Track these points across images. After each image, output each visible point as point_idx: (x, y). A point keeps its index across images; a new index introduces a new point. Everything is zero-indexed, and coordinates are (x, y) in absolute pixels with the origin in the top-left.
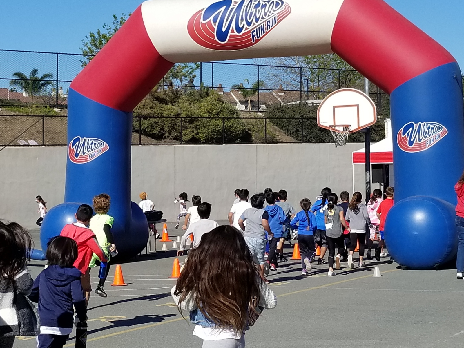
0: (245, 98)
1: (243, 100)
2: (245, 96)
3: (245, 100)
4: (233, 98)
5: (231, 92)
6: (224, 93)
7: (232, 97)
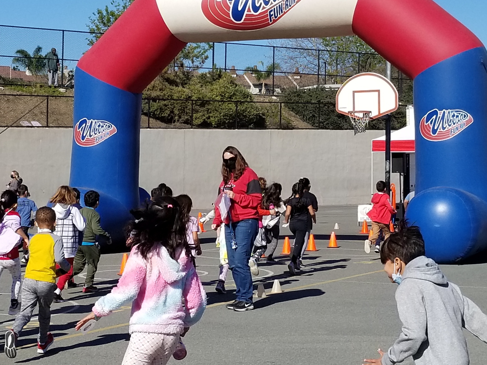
0: (259, 81)
1: (257, 83)
2: (259, 79)
3: (259, 83)
4: (247, 81)
5: (244, 75)
6: (237, 75)
7: (245, 79)
